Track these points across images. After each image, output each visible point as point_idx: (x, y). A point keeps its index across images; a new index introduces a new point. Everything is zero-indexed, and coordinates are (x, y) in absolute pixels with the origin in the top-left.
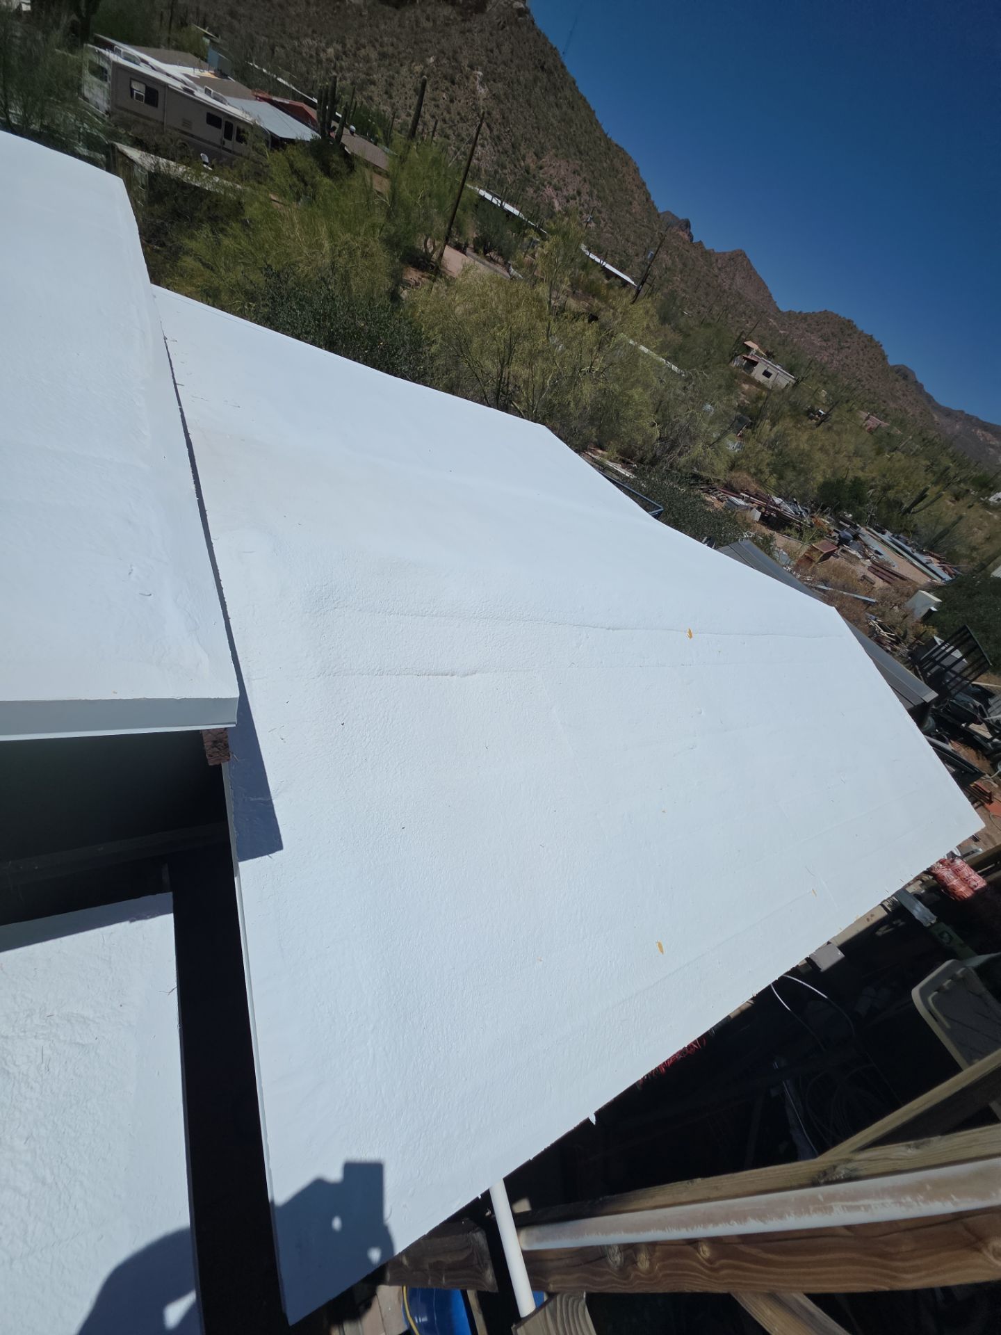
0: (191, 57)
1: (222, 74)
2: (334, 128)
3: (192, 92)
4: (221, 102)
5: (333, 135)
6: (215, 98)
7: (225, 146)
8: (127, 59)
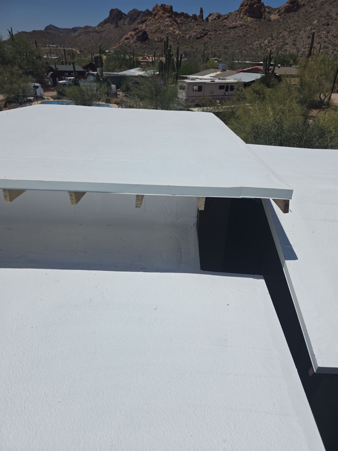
0: (212, 70)
1: (224, 70)
2: (271, 69)
3: (214, 81)
4: (225, 80)
5: (270, 72)
6: (222, 80)
7: (226, 94)
8: (192, 80)
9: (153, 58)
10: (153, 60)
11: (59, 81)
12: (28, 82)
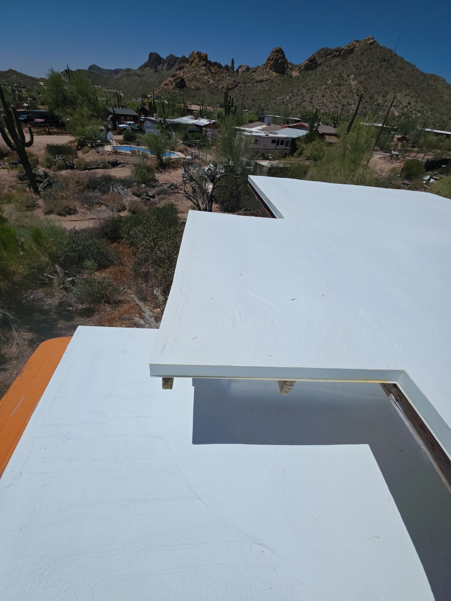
0: (258, 122)
1: (269, 124)
2: (315, 126)
3: (268, 135)
4: (276, 134)
5: (314, 129)
6: (274, 134)
7: (277, 148)
8: (249, 133)
9: (201, 107)
10: (201, 109)
11: (119, 124)
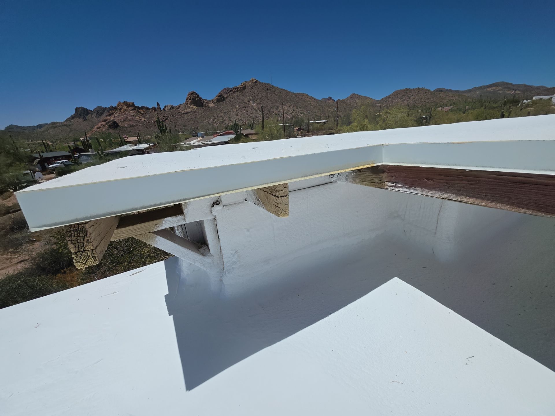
1: (203, 137)
2: (239, 131)
3: (204, 143)
5: (239, 133)
6: (209, 142)
10: (138, 138)
11: (49, 165)
12: (20, 170)
